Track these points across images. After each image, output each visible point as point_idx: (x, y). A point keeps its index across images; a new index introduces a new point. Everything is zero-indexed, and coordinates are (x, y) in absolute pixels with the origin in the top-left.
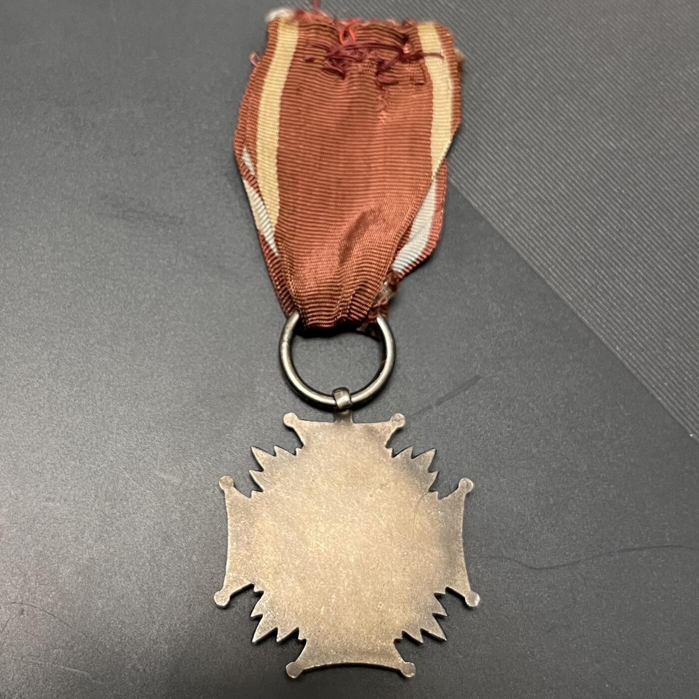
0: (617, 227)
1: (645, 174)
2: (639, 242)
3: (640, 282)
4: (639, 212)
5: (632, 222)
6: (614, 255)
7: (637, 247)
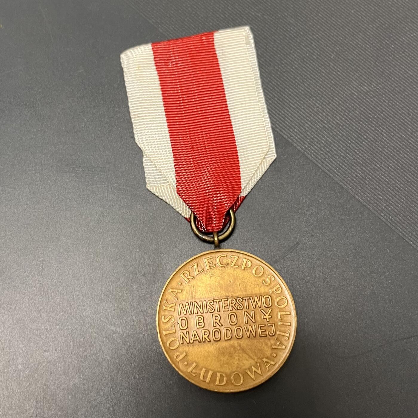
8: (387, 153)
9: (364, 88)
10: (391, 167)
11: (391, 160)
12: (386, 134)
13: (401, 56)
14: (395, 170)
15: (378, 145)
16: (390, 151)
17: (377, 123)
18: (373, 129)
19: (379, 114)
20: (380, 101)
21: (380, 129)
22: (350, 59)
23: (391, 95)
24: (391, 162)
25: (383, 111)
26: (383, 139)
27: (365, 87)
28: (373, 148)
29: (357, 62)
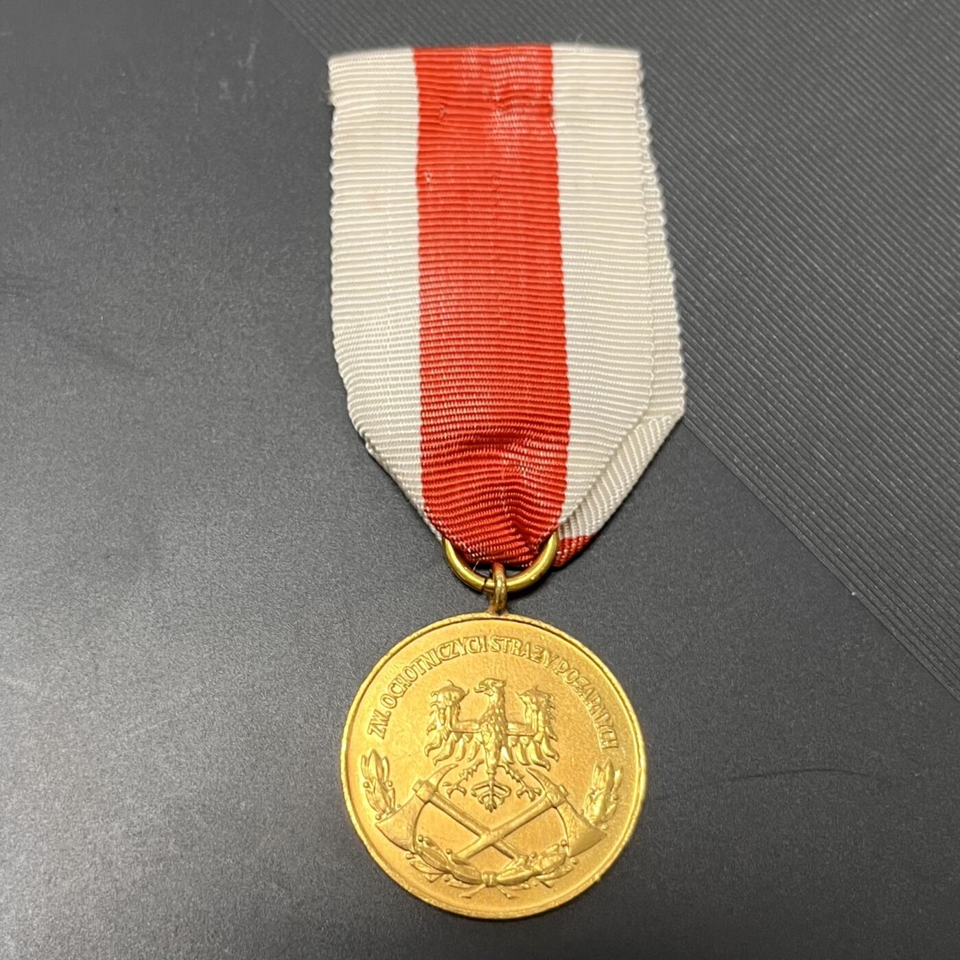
0: (740, 268)
1: (785, 182)
2: (774, 291)
3: (775, 354)
4: (776, 243)
5: (764, 261)
6: (734, 313)
7: (771, 298)
8: (768, 306)
9: (729, 138)
10: (774, 341)
11: (777, 325)
12: (772, 259)
13: (835, 64)
14: (783, 351)
15: (746, 284)
16: (776, 302)
17: (752, 229)
18: (741, 243)
19: (760, 207)
20: (768, 175)
21: (759, 246)
22: (703, 62)
23: (798, 161)
24: (776, 328)
25: (773, 200)
26: (763, 270)
27: (733, 137)
28: (731, 290)
29: (718, 71)
